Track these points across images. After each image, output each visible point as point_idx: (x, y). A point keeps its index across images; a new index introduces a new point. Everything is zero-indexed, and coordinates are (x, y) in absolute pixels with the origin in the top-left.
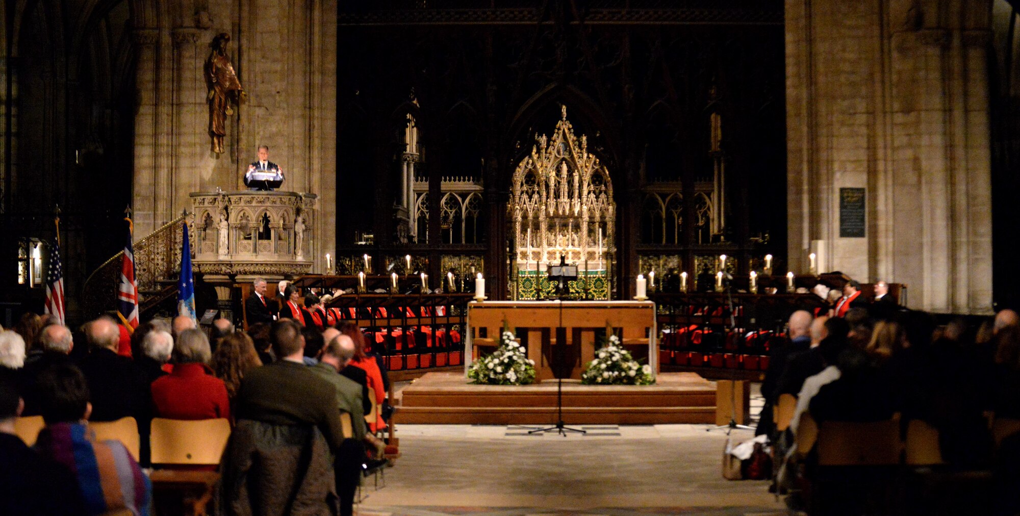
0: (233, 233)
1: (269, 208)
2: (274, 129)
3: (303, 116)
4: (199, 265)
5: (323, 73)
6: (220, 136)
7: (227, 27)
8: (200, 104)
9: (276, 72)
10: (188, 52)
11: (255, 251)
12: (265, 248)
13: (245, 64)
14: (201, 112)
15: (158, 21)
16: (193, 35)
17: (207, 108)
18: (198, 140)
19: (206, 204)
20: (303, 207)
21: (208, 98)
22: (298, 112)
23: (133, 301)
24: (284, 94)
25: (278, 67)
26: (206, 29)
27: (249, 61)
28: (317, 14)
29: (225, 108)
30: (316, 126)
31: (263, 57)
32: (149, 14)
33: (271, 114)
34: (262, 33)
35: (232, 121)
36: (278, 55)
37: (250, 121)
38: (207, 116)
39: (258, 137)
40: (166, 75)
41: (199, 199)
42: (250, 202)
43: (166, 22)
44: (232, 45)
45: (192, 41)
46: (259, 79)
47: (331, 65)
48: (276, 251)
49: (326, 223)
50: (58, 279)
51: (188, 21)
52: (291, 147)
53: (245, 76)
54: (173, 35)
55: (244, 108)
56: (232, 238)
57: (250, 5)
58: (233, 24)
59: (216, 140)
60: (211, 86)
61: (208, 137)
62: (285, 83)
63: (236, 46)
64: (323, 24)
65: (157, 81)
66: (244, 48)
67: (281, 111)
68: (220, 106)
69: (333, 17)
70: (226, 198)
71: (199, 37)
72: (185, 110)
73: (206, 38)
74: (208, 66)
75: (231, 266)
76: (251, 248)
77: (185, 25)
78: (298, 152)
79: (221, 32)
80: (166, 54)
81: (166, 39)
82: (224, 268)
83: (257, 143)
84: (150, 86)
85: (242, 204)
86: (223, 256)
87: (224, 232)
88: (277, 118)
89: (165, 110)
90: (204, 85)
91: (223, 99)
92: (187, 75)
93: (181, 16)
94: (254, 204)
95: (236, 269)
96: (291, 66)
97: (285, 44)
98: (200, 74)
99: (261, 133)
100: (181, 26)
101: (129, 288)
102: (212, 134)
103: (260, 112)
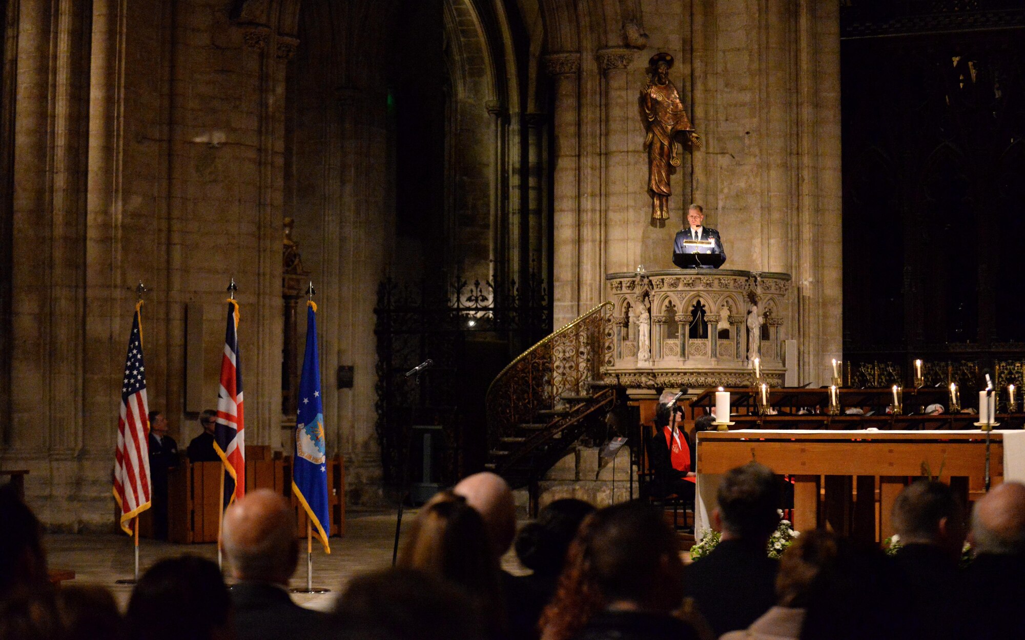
0: (656, 328)
1: (702, 294)
2: (742, 185)
3: (785, 166)
4: (617, 376)
5: (817, 106)
6: (661, 196)
7: (675, 44)
8: (635, 151)
9: (744, 104)
10: (617, 82)
11: (683, 354)
12: (697, 349)
13: (699, 94)
14: (636, 163)
15: (580, 42)
16: (622, 57)
17: (645, 156)
18: (631, 203)
19: (624, 290)
20: (759, 291)
21: (645, 144)
22: (776, 159)
23: (234, 426)
24: (754, 135)
25: (746, 97)
26: (641, 48)
27: (706, 91)
28: (804, 22)
29: (669, 157)
30: (806, 177)
31: (727, 85)
32: (566, 32)
33: (739, 164)
34: (724, 52)
35: (684, 174)
36: (746, 81)
37: (707, 171)
38: (645, 168)
39: (721, 196)
40: (589, 114)
41: (615, 282)
42: (674, 285)
43: (588, 43)
44: (680, 68)
45: (621, 66)
46: (722, 117)
47: (831, 93)
48: (714, 355)
50: (136, 391)
51: (614, 39)
52: (767, 209)
53: (699, 112)
54: (598, 59)
55: (699, 155)
56: (656, 336)
57: (706, 14)
58: (684, 41)
59: (657, 202)
60: (649, 127)
61: (647, 197)
62: (755, 120)
63: (688, 71)
64: (815, 36)
65: (579, 124)
66: (698, 73)
67: (753, 160)
68: (661, 154)
69: (832, 27)
70: (646, 280)
71: (630, 61)
72: (614, 160)
73: (641, 61)
74: (644, 99)
75: (654, 376)
76: (679, 350)
77: (611, 44)
78: (776, 216)
80: (589, 85)
81: (589, 64)
82: (644, 379)
83: (721, 204)
84: (572, 130)
85: (665, 288)
86: (643, 364)
87: (644, 328)
88: (747, 168)
89: (588, 161)
90: (640, 126)
91: (666, 143)
92: (616, 112)
93: (606, 32)
94: (680, 287)
95: (661, 380)
96: (764, 95)
97: (755, 66)
98: (634, 111)
99: (726, 190)
100: (607, 47)
101: (228, 404)
102: (652, 193)
103: (724, 161)
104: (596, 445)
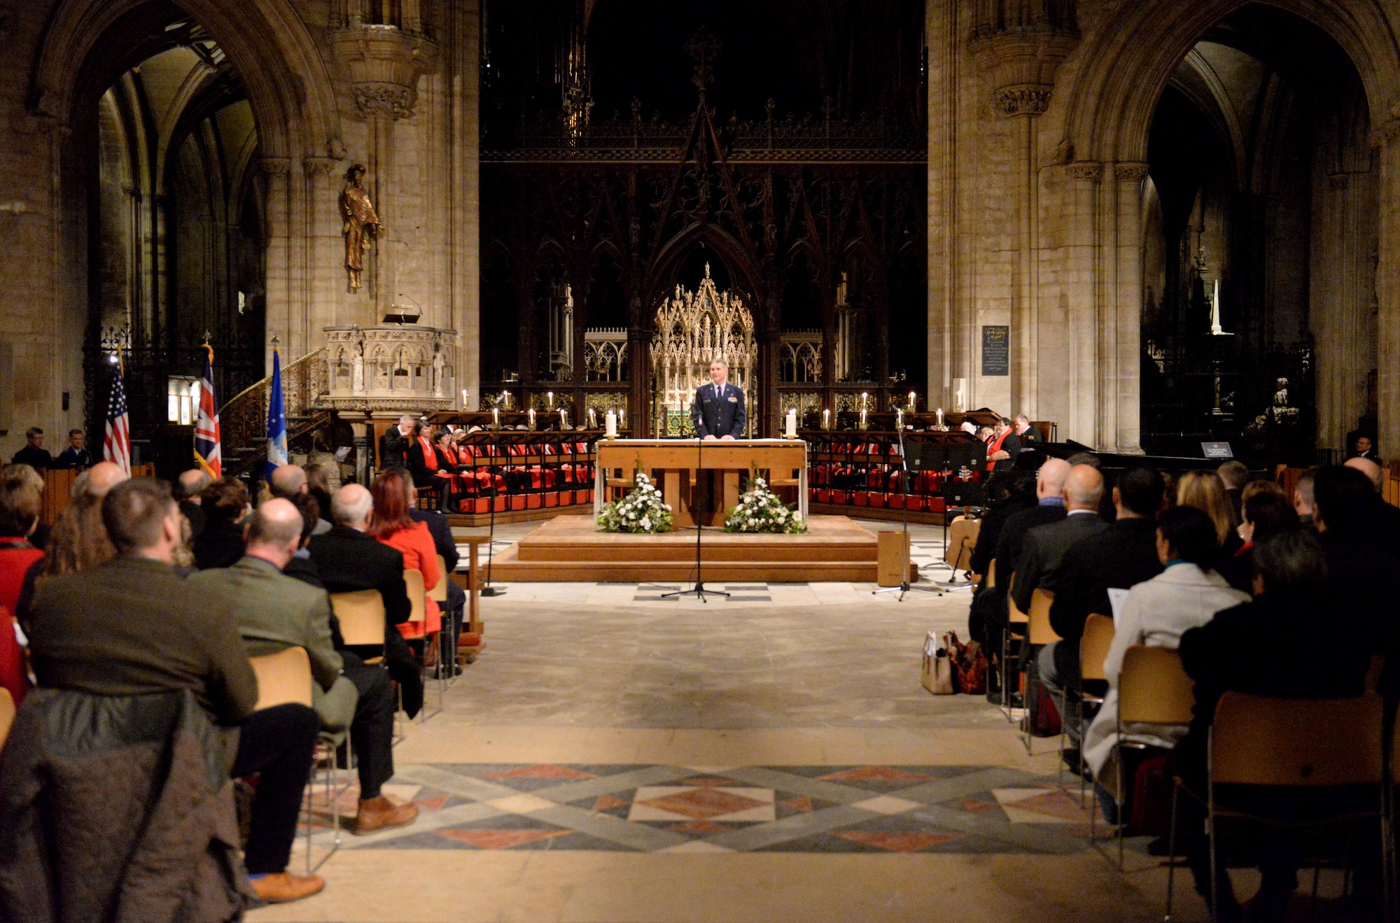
0: (369, 368)
1: (406, 344)
2: (414, 265)
3: (444, 252)
4: (333, 402)
5: (464, 210)
6: (356, 271)
7: (363, 159)
8: (335, 237)
9: (415, 206)
10: (321, 183)
11: (391, 387)
12: (401, 384)
13: (382, 197)
14: (337, 245)
15: (289, 149)
16: (326, 166)
17: (342, 241)
18: (333, 275)
19: (340, 339)
20: (442, 342)
21: (343, 231)
22: (439, 247)
23: (213, 439)
24: (423, 229)
25: (417, 201)
26: (340, 159)
27: (387, 195)
28: (457, 149)
29: (362, 242)
30: (458, 261)
31: (402, 191)
32: (278, 142)
33: (411, 250)
34: (400, 166)
35: (370, 256)
36: (417, 189)
37: (389, 255)
38: (343, 250)
39: (397, 273)
40: (297, 206)
41: (333, 333)
42: (385, 337)
43: (297, 152)
44: (367, 178)
45: (324, 170)
46: (398, 214)
47: (474, 201)
48: (413, 387)
49: (469, 361)
50: (120, 414)
51: (320, 152)
52: (432, 283)
53: (382, 209)
54: (305, 165)
55: (382, 242)
56: (368, 373)
57: (387, 137)
58: (370, 157)
59: (352, 275)
60: (346, 218)
61: (344, 271)
62: (424, 219)
63: (373, 179)
64: (463, 159)
65: (289, 213)
66: (381, 180)
67: (422, 247)
68: (356, 240)
69: (475, 153)
70: (361, 333)
71: (332, 169)
72: (318, 243)
73: (341, 169)
74: (343, 199)
75: (366, 402)
76: (387, 384)
77: (317, 154)
78: (438, 289)
79: (355, 163)
80: (298, 184)
81: (297, 168)
82: (358, 405)
83: (397, 278)
84: (282, 217)
85: (377, 339)
86: (358, 392)
87: (358, 368)
88: (417, 253)
89: (297, 242)
90: (340, 218)
91: (360, 232)
92: (320, 206)
93: (312, 145)
94: (389, 339)
95: (371, 405)
96: (430, 200)
97: (424, 178)
98: (335, 206)
99: (401, 269)
100: (313, 156)
101: (208, 424)
102: (348, 268)
103: (400, 247)
104: (305, 453)
